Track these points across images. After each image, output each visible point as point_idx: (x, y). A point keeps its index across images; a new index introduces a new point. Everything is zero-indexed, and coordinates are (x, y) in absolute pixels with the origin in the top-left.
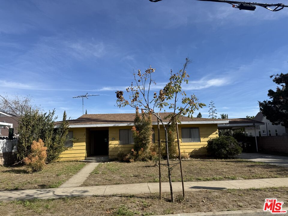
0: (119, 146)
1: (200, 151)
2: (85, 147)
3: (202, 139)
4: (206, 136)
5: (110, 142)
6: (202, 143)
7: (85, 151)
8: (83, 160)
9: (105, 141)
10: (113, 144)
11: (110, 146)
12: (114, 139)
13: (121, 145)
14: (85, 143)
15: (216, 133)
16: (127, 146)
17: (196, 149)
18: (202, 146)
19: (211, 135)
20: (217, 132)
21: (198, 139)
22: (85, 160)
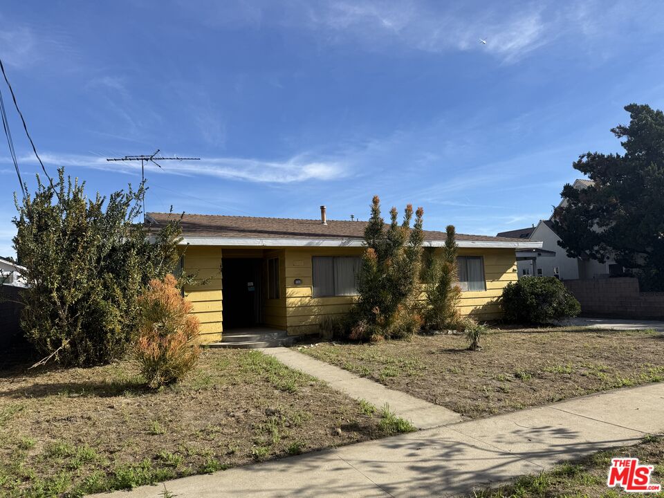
0: (312, 301)
1: (486, 312)
2: (219, 306)
3: (489, 284)
4: (496, 277)
5: (289, 291)
6: (489, 293)
7: (220, 317)
8: (217, 341)
9: (250, 289)
10: (298, 295)
11: (289, 301)
12: (298, 283)
13: (316, 300)
14: (221, 292)
15: (514, 270)
16: (332, 300)
17: (478, 307)
18: (489, 300)
19: (505, 274)
20: (515, 267)
21: (479, 283)
22: (222, 342)
